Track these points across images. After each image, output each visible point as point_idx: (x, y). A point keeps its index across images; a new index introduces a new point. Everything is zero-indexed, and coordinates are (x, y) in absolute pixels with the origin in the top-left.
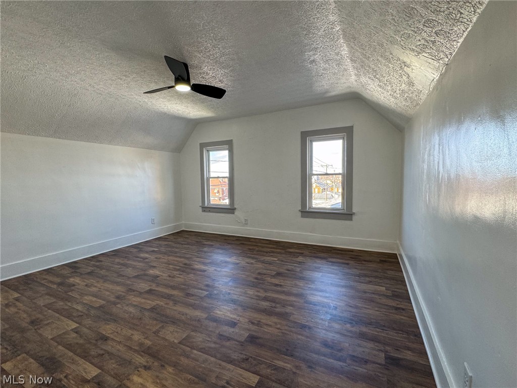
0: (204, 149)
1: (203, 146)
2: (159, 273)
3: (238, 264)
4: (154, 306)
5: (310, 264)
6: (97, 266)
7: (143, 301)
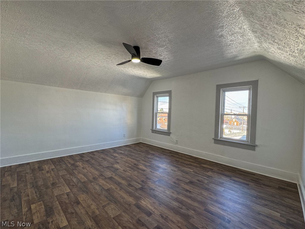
0: (155, 95)
1: (154, 94)
2: (119, 167)
3: (166, 169)
4: (109, 188)
5: (216, 179)
6: (92, 158)
7: (105, 183)
